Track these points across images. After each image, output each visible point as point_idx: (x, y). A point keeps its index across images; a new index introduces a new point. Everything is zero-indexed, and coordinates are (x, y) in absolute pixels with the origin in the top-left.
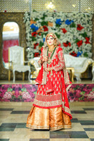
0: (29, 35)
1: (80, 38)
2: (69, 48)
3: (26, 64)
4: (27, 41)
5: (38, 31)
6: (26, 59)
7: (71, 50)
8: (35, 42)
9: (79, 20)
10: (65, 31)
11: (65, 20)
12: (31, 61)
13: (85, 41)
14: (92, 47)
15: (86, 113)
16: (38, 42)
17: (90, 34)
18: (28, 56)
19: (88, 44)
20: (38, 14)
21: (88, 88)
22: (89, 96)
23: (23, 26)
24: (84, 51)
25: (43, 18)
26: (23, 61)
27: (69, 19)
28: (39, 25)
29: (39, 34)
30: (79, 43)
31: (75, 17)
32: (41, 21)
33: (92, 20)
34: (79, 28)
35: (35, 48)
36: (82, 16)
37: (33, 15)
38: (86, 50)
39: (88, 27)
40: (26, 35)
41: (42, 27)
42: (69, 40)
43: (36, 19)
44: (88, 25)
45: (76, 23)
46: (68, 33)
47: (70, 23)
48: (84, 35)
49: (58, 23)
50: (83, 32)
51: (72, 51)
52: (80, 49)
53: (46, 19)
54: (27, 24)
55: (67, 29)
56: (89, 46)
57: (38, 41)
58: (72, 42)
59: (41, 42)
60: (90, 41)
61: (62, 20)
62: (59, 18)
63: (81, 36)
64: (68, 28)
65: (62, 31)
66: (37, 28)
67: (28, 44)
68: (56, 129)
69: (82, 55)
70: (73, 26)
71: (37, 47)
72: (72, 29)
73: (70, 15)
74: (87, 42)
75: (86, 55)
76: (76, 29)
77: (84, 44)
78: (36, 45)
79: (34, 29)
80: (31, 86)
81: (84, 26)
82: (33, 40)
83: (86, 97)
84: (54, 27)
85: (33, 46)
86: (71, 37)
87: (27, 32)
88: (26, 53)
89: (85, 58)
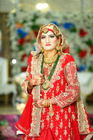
0: (14, 43)
1: (84, 47)
4: (11, 51)
5: (27, 38)
6: (10, 75)
9: (82, 23)
11: (64, 22)
24: (88, 64)
25: (34, 20)
27: (68, 21)
30: (82, 54)
31: (77, 19)
32: (31, 23)
34: (82, 33)
37: (21, 16)
41: (32, 32)
45: (78, 27)
53: (38, 22)
58: (72, 52)
63: (84, 44)
67: (14, 55)
70: (74, 30)
71: (26, 59)
72: (73, 35)
74: (92, 52)
76: (77, 34)
78: (24, 56)
81: (88, 31)
86: (72, 45)
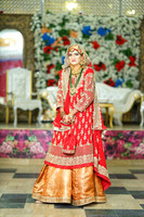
0: (39, 51)
1: (121, 57)
2: (102, 73)
3: (34, 97)
4: (36, 60)
5: (54, 45)
6: (34, 89)
7: (106, 76)
8: (48, 63)
9: (119, 28)
10: (96, 46)
11: (98, 27)
12: (43, 93)
13: (128, 61)
14: (140, 72)
15: (135, 178)
16: (54, 63)
17: (136, 51)
18: (38, 85)
19: (133, 68)
20: (54, 18)
21: (136, 137)
22: (138, 150)
23: (30, 37)
24: (126, 78)
25: (62, 24)
26: (29, 93)
27: (104, 26)
28: (55, 35)
29: (55, 49)
30: (119, 65)
31: (114, 23)
32: (59, 28)
33: (140, 29)
34: (120, 41)
35: (48, 72)
36: (125, 22)
37: (47, 19)
38: (130, 76)
39: (134, 40)
40: (34, 50)
41: (60, 39)
42: (103, 60)
43: (52, 26)
44: (133, 37)
45: (114, 33)
46: (102, 49)
47: (105, 33)
48: (128, 53)
49: (86, 33)
50: (125, 48)
51: (107, 79)
52: (120, 75)
53: (67, 26)
54: (36, 33)
55: (100, 43)
56: (134, 71)
57: (54, 61)
58: (107, 63)
59: (58, 63)
60: (136, 63)
61: (92, 28)
62: (88, 25)
63: (122, 54)
64: (102, 41)
65: (91, 45)
66: (53, 41)
67: (38, 65)
68: (83, 202)
69: (124, 85)
70: (110, 37)
71: (53, 71)
72: (109, 42)
73: (105, 20)
74: (131, 64)
75: (129, 85)
76: (114, 42)
77: (127, 66)
78: (50, 67)
79: (48, 41)
80: (45, 133)
81: (127, 38)
82: (45, 60)
83: (132, 152)
84: (80, 39)
85: (45, 69)
86: (107, 55)
87: (36, 45)
88: (34, 80)
89: (128, 90)
